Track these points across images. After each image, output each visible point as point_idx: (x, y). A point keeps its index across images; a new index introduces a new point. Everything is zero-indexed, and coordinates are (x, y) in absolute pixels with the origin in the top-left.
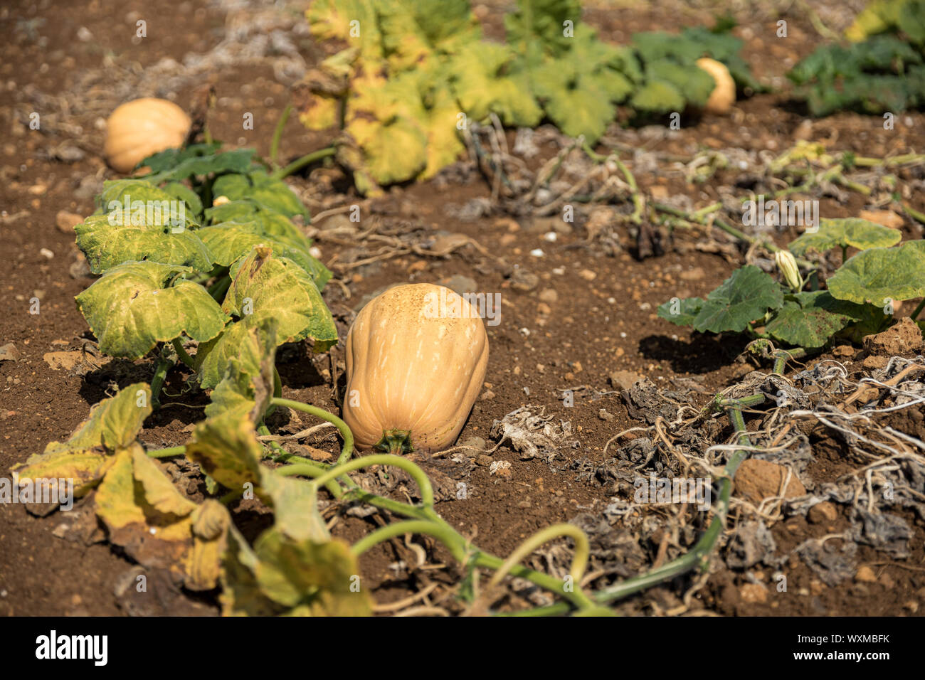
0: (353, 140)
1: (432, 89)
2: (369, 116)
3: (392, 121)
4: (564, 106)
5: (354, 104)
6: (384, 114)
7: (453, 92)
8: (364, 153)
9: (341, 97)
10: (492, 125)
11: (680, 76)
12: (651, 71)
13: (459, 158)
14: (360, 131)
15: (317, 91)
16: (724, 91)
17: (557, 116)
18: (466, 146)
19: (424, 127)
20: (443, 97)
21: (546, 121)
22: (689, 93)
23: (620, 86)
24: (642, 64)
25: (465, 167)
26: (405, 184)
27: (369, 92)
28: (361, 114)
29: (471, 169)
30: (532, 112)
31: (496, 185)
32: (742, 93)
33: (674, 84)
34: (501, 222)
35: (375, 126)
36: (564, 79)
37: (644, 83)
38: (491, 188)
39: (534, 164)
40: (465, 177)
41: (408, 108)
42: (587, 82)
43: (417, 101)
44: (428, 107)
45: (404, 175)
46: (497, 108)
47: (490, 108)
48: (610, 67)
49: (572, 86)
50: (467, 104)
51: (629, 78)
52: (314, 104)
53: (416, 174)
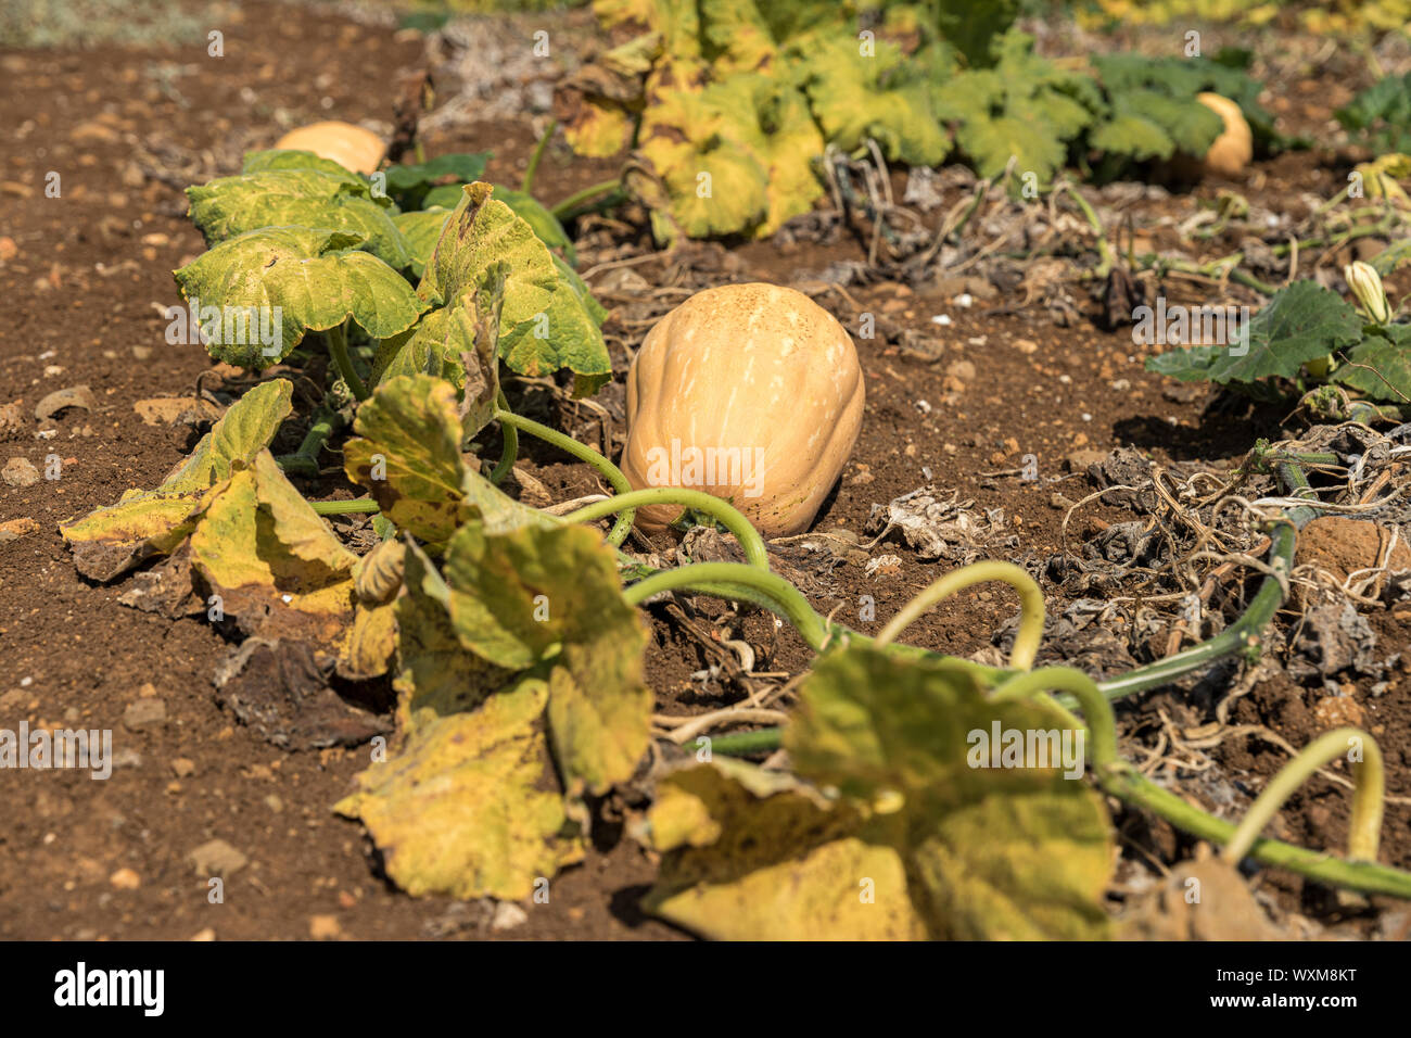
0: (652, 165)
1: (776, 100)
2: (676, 133)
3: (712, 144)
4: (983, 138)
5: (652, 115)
6: (699, 131)
7: (810, 102)
8: (668, 188)
9: (633, 109)
10: (870, 158)
11: (1166, 109)
12: (1121, 102)
13: (816, 206)
14: (661, 154)
15: (594, 96)
16: (1234, 144)
17: (975, 149)
18: (828, 189)
19: (763, 158)
20: (794, 112)
21: (956, 158)
22: (1179, 133)
23: (1072, 116)
24: (1106, 97)
25: (826, 217)
26: (732, 241)
27: (677, 102)
28: (662, 130)
29: (835, 220)
30: (934, 143)
31: (873, 245)
32: (1263, 148)
33: (1158, 122)
34: (885, 286)
35: (685, 148)
36: (984, 100)
37: (1109, 118)
38: (866, 251)
39: (931, 218)
40: (827, 233)
41: (737, 128)
42: (1018, 105)
43: (752, 120)
44: (769, 128)
45: (732, 226)
46: (876, 131)
47: (866, 132)
48: (1056, 89)
49: (996, 111)
50: (831, 125)
51: (1085, 104)
52: (588, 116)
53: (751, 226)
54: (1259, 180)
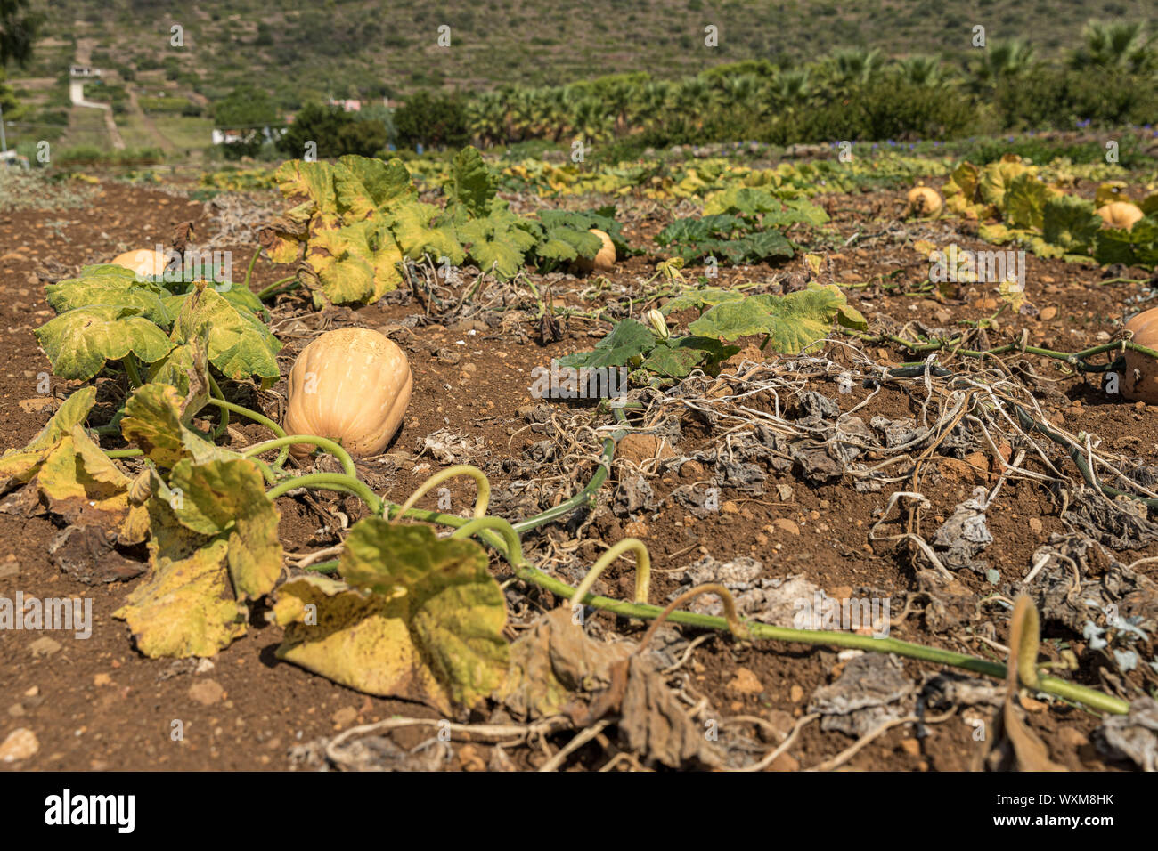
0: (312, 268)
1: (377, 234)
2: (325, 251)
3: (344, 256)
4: (483, 251)
5: (312, 242)
6: (337, 250)
7: (394, 235)
8: (320, 279)
9: (302, 239)
10: (426, 262)
11: (574, 237)
12: (551, 233)
13: (399, 287)
14: (317, 262)
15: (281, 233)
16: (607, 252)
17: (479, 258)
18: (405, 278)
19: (371, 264)
20: (386, 239)
21: (469, 261)
22: (580, 248)
23: (527, 240)
24: (544, 231)
25: (404, 292)
26: (356, 305)
27: (325, 235)
28: (317, 250)
29: (409, 294)
30: (459, 255)
31: (428, 305)
32: (621, 254)
33: (570, 243)
34: (434, 326)
35: (329, 259)
36: (483, 233)
37: (546, 241)
38: (425, 308)
39: (457, 291)
40: (405, 300)
41: (357, 248)
42: (501, 235)
43: (365, 244)
44: (374, 248)
45: (356, 298)
46: (429, 249)
47: (424, 248)
48: (519, 227)
49: (489, 238)
50: (405, 246)
51: (533, 234)
52: (278, 243)
53: (366, 298)
54: (620, 270)
